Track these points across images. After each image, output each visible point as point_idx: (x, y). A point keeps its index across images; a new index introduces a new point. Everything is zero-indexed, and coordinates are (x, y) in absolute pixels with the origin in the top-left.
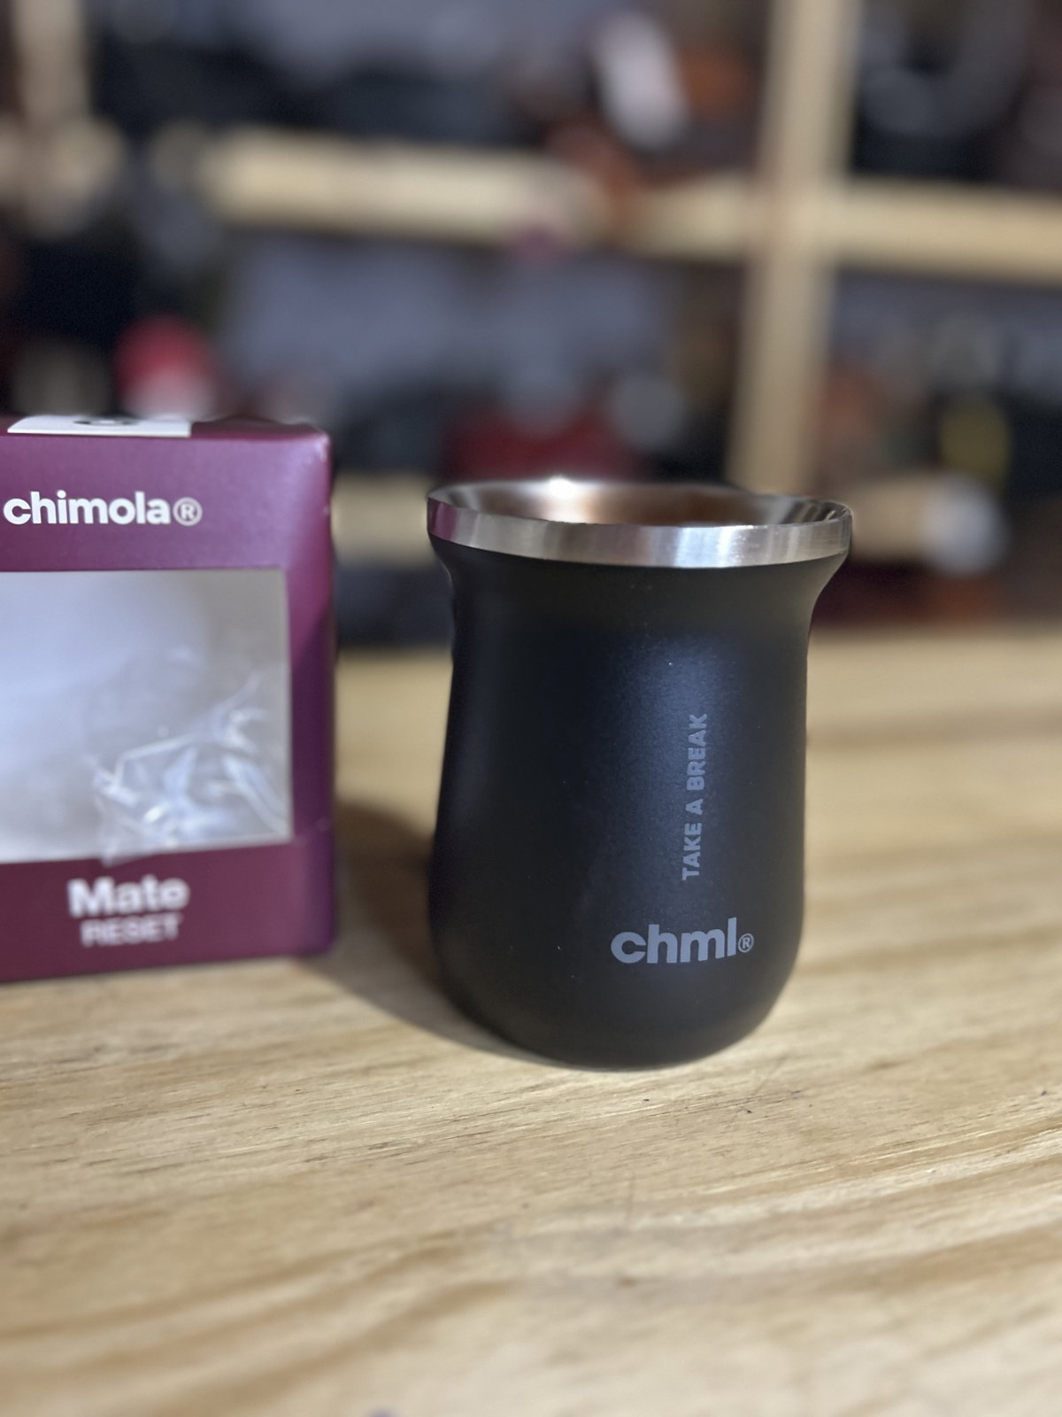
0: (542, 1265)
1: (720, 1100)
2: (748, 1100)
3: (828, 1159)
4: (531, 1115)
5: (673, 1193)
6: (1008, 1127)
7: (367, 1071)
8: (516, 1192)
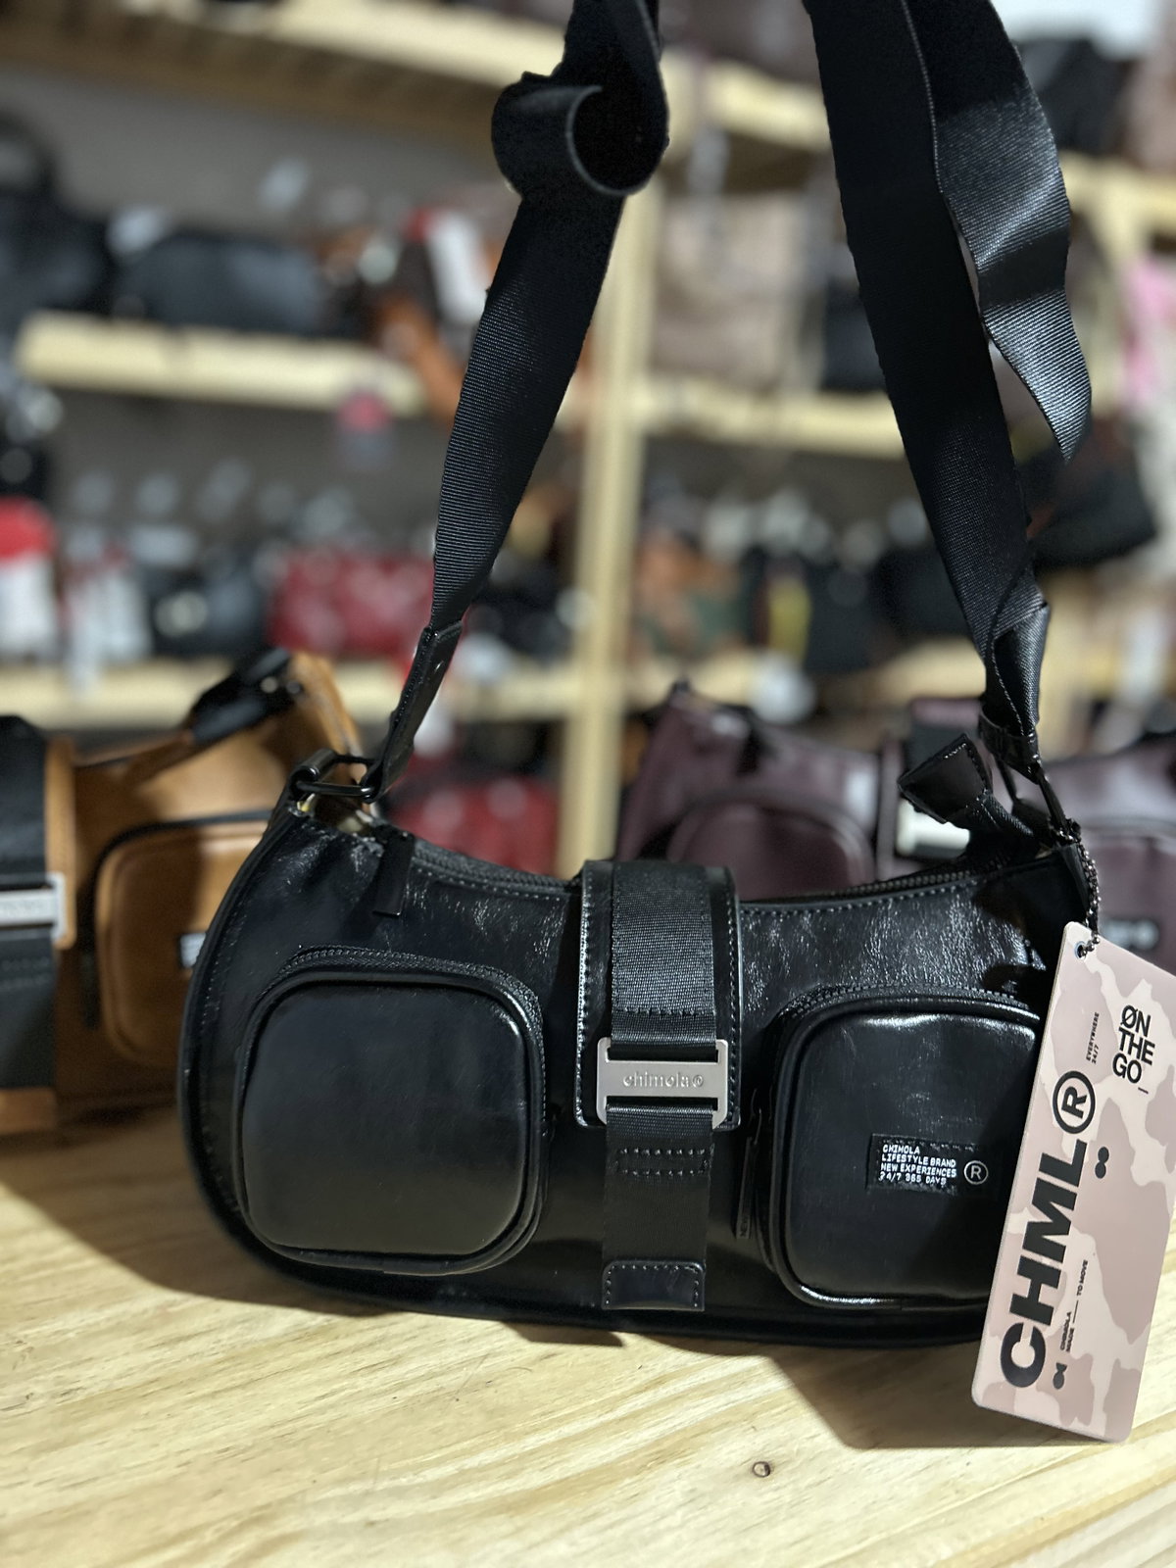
0: (321, 1519)
1: (441, 1393)
2: (458, 1391)
3: (499, 1429)
4: (321, 1417)
5: (404, 1462)
6: (613, 1393)
7: (214, 1395)
8: (308, 1473)
